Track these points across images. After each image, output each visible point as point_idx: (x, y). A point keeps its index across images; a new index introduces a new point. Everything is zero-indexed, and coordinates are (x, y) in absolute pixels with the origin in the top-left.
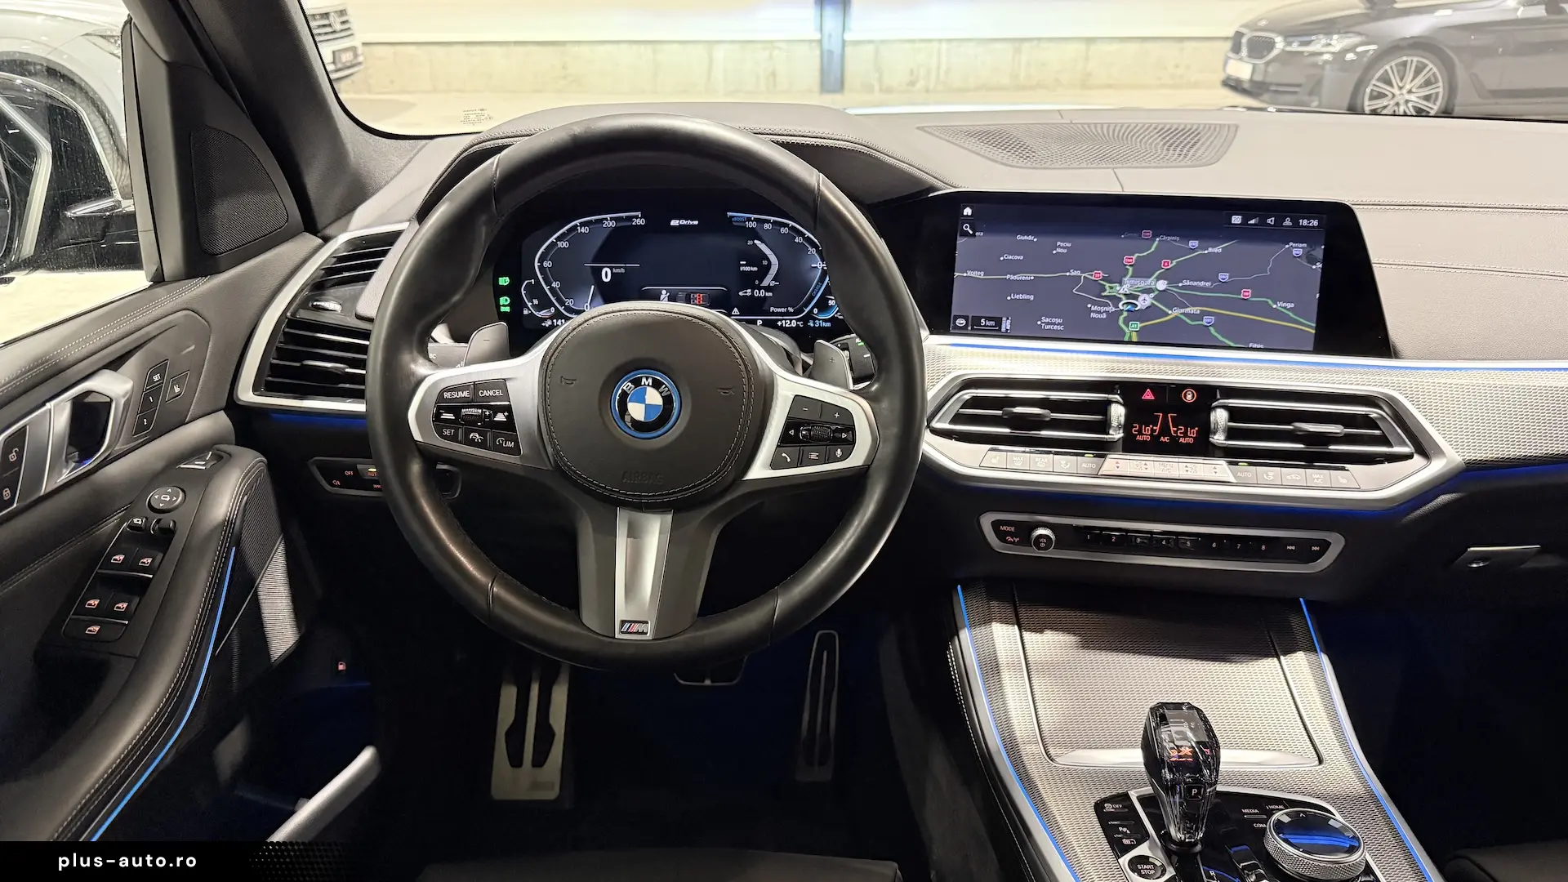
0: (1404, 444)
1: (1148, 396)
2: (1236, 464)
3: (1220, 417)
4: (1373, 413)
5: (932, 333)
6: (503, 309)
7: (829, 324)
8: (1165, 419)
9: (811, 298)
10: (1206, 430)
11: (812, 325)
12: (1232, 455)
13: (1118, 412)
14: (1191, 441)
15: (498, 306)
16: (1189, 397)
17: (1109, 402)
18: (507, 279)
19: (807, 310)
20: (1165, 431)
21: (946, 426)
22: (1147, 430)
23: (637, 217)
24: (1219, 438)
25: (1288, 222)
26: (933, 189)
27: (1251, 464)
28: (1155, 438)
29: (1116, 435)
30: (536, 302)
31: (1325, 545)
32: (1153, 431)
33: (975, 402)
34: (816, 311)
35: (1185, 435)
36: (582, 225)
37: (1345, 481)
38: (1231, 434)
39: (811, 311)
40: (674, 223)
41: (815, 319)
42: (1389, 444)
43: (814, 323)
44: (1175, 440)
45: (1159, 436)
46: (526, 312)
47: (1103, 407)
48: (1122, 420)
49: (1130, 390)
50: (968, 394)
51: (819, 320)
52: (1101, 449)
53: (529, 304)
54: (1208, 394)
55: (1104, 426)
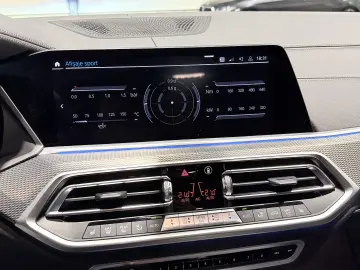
0: (329, 183)
1: (185, 173)
2: (240, 209)
3: (227, 180)
4: (311, 167)
5: (46, 146)
8: (196, 185)
10: (220, 190)
12: (237, 204)
13: (168, 186)
14: (213, 198)
16: (208, 171)
17: (162, 181)
20: (197, 194)
21: (56, 213)
22: (187, 195)
24: (228, 195)
25: (250, 59)
26: (31, 51)
27: (249, 209)
28: (192, 200)
29: (169, 202)
31: (294, 247)
32: (190, 195)
33: (75, 193)
35: (209, 195)
37: (301, 211)
38: (236, 190)
42: (322, 185)
44: (203, 198)
45: (195, 197)
47: (159, 184)
48: (171, 191)
49: (173, 171)
50: (69, 189)
52: (161, 212)
54: (219, 167)
55: (160, 197)
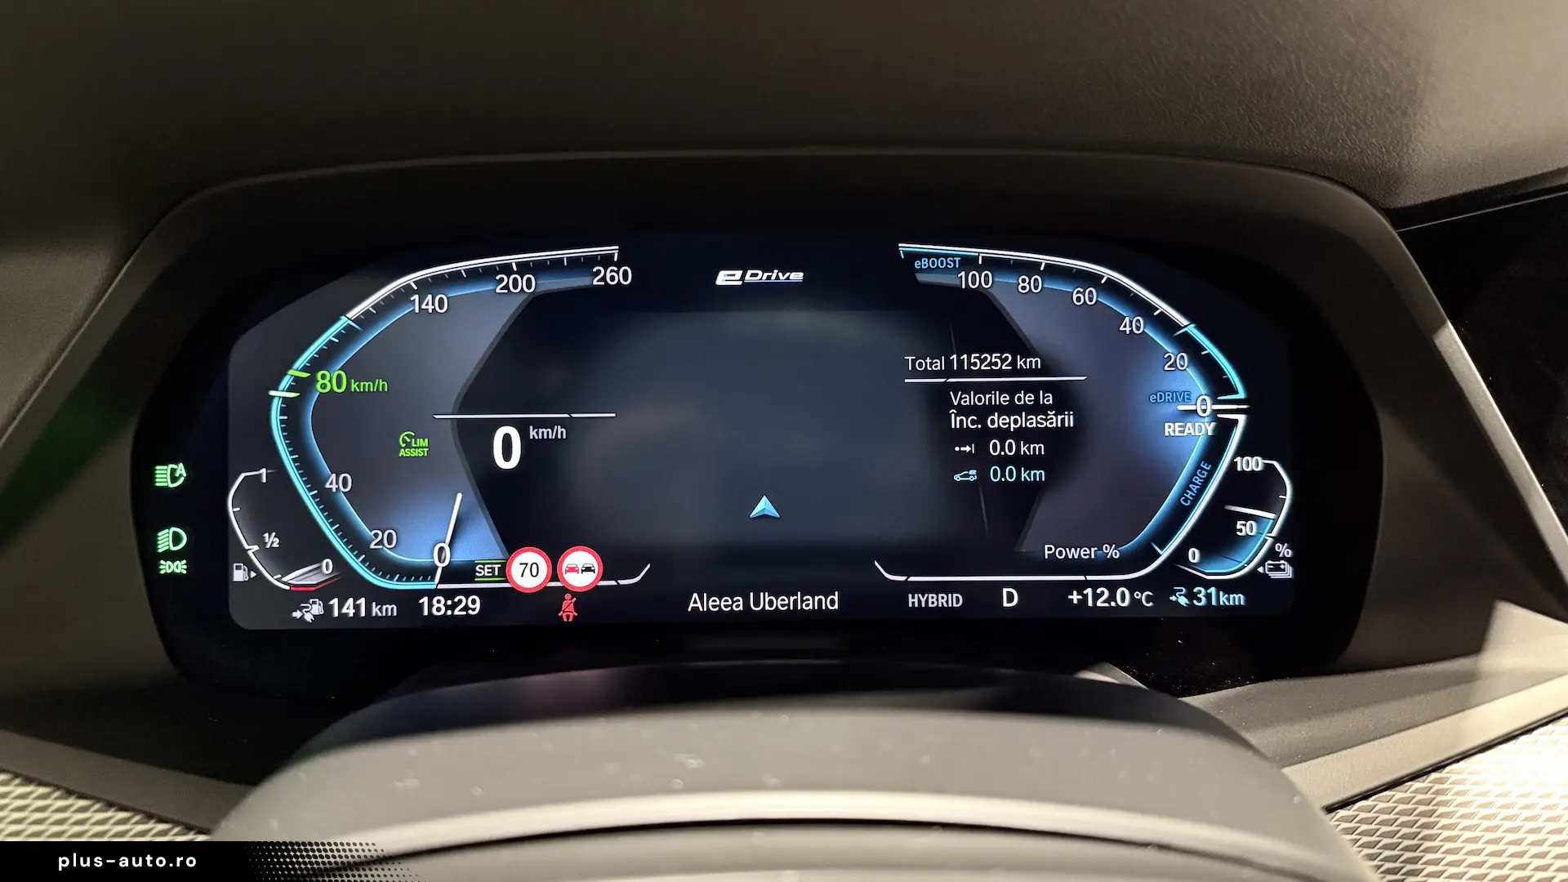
6: (166, 567)
7: (1238, 599)
9: (1180, 513)
11: (1183, 601)
15: (151, 558)
18: (181, 469)
19: (1165, 553)
23: (606, 261)
30: (272, 541)
34: (1194, 555)
36: (425, 287)
39: (1180, 553)
40: (724, 278)
41: (1192, 582)
43: (1191, 596)
46: (239, 575)
51: (1207, 584)
53: (252, 549)
